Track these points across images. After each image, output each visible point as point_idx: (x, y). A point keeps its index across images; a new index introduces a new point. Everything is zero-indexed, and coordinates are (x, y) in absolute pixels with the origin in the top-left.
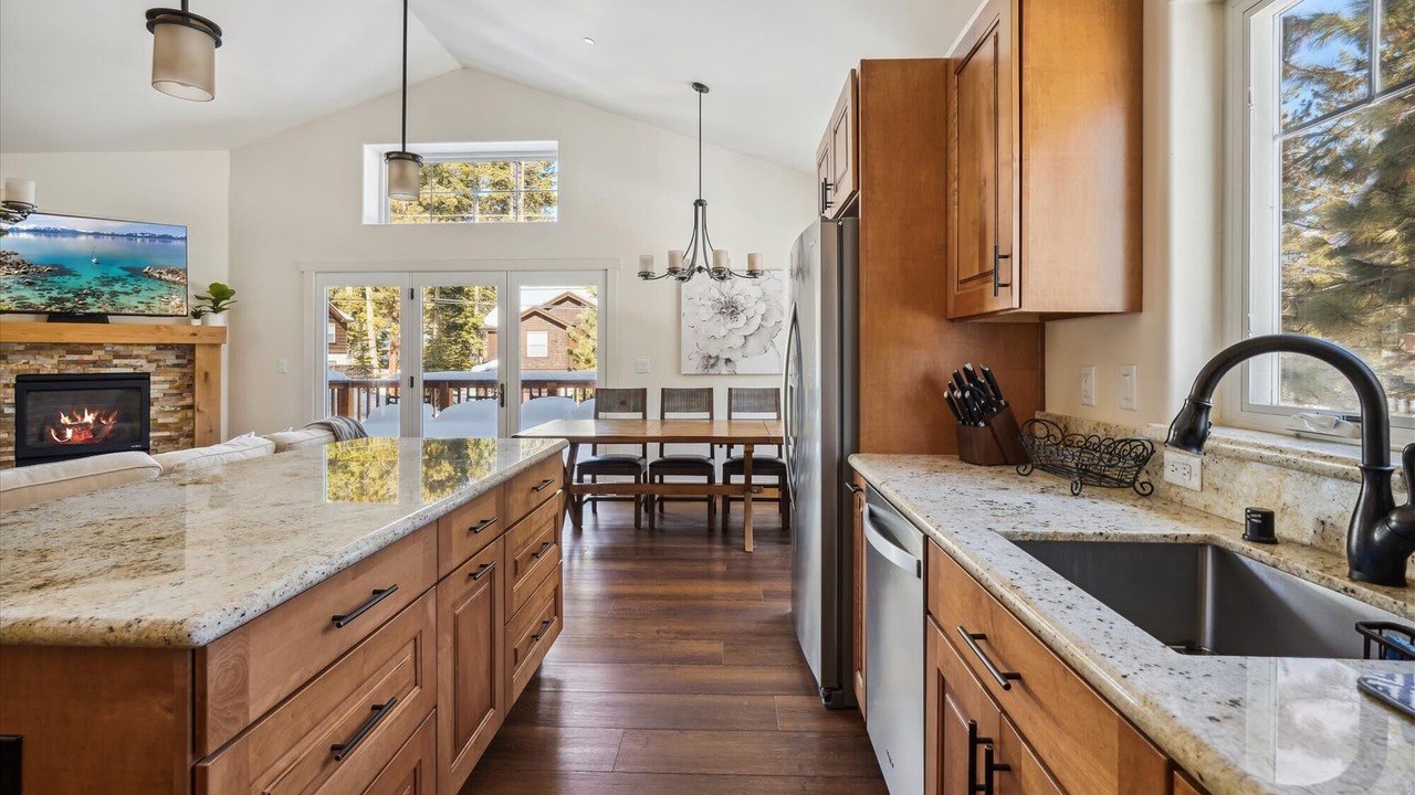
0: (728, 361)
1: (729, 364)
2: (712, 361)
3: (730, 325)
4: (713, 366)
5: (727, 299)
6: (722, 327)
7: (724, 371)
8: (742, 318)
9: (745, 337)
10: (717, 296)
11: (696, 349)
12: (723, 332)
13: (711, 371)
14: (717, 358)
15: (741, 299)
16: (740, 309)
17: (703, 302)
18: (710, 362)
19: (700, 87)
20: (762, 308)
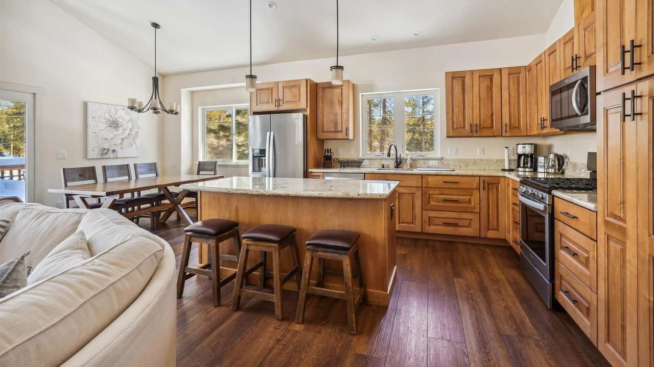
0: (114, 151)
1: (114, 152)
2: (106, 151)
3: (115, 133)
4: (106, 154)
5: (113, 120)
6: (110, 133)
7: (112, 156)
8: (121, 130)
9: (122, 139)
10: (109, 117)
11: (97, 145)
12: (111, 136)
13: (105, 157)
14: (108, 149)
15: (120, 120)
16: (120, 125)
17: (101, 120)
18: (104, 152)
19: (156, 26)
20: (130, 125)
